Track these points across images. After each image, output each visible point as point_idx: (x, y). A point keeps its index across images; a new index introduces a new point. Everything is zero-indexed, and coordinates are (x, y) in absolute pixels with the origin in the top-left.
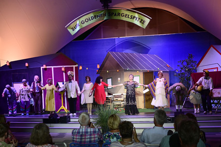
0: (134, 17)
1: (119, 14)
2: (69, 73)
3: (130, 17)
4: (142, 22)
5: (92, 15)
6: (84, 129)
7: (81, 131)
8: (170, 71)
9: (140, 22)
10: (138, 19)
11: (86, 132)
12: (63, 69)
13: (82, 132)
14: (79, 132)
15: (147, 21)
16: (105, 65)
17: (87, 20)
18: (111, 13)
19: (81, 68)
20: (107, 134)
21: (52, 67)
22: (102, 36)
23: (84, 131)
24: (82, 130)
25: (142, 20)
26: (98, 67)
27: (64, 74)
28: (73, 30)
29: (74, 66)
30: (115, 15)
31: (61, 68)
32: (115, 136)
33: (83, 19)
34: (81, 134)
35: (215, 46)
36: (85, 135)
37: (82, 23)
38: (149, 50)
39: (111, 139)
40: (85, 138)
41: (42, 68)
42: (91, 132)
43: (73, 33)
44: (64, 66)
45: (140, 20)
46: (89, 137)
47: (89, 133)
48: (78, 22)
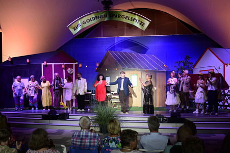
0: (134, 19)
1: (119, 16)
2: (69, 70)
3: (130, 19)
4: (142, 24)
5: (93, 16)
6: (84, 132)
7: (81, 134)
8: (167, 71)
9: (140, 24)
10: (138, 21)
11: (87, 136)
12: (63, 66)
13: (83, 136)
14: (79, 136)
15: (147, 23)
16: (104, 64)
17: (88, 21)
18: (112, 15)
19: (80, 65)
20: (106, 139)
21: (53, 64)
22: (102, 35)
23: (84, 134)
24: (83, 133)
25: (142, 22)
26: (98, 65)
27: (64, 70)
28: (75, 30)
29: (74, 64)
30: (116, 16)
31: (61, 65)
32: (114, 140)
33: (85, 19)
34: (81, 137)
35: (211, 49)
36: (85, 139)
37: (84, 23)
38: (147, 50)
39: (110, 144)
40: (85, 142)
41: (42, 64)
42: (91, 136)
43: (74, 32)
44: (64, 64)
45: (140, 22)
46: (89, 141)
47: (89, 137)
48: (79, 22)
